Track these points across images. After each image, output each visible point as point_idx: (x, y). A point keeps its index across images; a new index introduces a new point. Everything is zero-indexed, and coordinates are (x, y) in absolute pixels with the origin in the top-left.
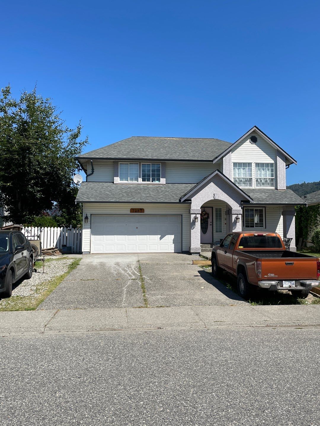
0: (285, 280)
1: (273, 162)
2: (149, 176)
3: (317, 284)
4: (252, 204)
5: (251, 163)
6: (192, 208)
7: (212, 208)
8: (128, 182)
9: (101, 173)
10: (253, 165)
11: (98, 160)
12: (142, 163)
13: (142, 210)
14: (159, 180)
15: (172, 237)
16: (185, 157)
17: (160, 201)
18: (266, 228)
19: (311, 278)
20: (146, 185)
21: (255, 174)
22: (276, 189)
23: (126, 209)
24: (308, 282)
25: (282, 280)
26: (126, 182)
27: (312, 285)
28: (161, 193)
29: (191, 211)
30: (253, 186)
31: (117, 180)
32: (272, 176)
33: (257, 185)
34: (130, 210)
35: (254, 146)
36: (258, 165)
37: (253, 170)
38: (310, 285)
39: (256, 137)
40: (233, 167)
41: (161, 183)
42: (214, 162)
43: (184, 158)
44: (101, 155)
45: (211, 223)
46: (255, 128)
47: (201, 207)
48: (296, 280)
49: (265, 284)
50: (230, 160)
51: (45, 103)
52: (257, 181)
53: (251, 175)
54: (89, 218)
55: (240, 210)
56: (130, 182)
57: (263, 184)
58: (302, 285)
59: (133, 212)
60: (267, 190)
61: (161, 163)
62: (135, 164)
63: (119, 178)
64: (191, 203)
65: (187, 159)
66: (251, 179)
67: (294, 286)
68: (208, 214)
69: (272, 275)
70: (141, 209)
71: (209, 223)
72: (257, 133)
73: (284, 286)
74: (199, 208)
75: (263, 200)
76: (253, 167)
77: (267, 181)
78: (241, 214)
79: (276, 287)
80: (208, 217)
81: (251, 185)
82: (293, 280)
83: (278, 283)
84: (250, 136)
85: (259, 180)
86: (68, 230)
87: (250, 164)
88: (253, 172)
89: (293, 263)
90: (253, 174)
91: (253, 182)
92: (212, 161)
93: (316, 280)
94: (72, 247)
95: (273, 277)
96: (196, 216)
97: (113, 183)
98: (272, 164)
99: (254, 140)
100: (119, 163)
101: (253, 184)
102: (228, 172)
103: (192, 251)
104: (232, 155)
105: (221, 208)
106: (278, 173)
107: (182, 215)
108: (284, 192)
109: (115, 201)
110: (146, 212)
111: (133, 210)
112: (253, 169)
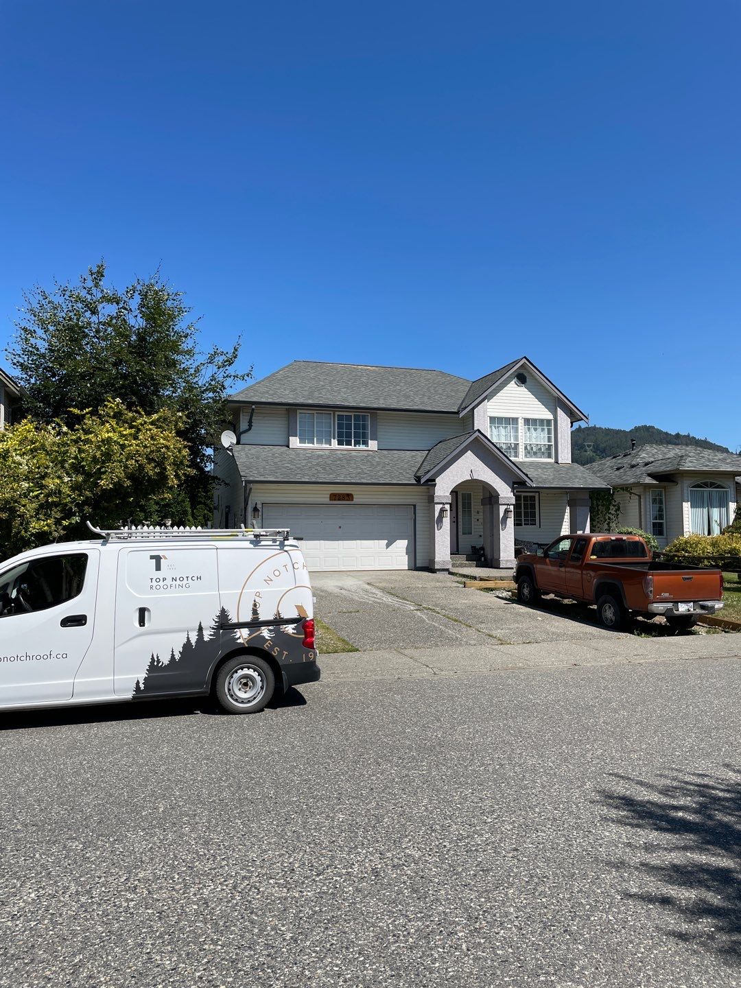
0: (681, 602)
1: (550, 417)
2: (349, 435)
4: (531, 487)
5: (517, 419)
6: (436, 494)
7: (457, 492)
8: (313, 445)
9: (265, 429)
10: (521, 422)
11: (263, 406)
12: (337, 413)
13: (349, 497)
14: (366, 443)
15: (406, 542)
17: (385, 482)
18: (540, 528)
19: (714, 598)
20: (345, 452)
21: (525, 437)
22: (557, 462)
23: (322, 494)
24: (709, 604)
25: (677, 602)
26: (311, 445)
27: (714, 608)
29: (435, 499)
30: (520, 456)
31: (295, 442)
32: (549, 441)
33: (526, 456)
34: (329, 496)
35: (523, 391)
36: (527, 421)
37: (520, 431)
38: (712, 608)
39: (525, 374)
40: (489, 425)
41: (369, 448)
42: (461, 415)
43: (408, 406)
44: (268, 398)
45: (455, 520)
46: (524, 360)
47: (451, 493)
48: (694, 602)
50: (485, 412)
52: (526, 448)
53: (516, 438)
54: (260, 510)
55: (511, 497)
56: (316, 446)
57: (535, 453)
58: (703, 607)
59: (335, 500)
60: (543, 463)
61: (369, 414)
62: (325, 413)
63: (297, 439)
64: (435, 485)
65: (413, 407)
66: (516, 446)
67: (693, 609)
69: (667, 595)
70: (348, 495)
71: (452, 519)
72: (525, 369)
73: (680, 610)
74: (448, 494)
75: (545, 481)
76: (520, 424)
77: (540, 449)
78: (514, 505)
79: (673, 612)
81: (517, 454)
82: (691, 602)
83: (674, 605)
84: (516, 373)
85: (528, 448)
87: (515, 420)
88: (520, 434)
90: (520, 437)
91: (520, 450)
92: (458, 413)
95: (666, 598)
96: (443, 507)
97: (288, 447)
98: (549, 421)
99: (522, 379)
100: (298, 411)
101: (520, 453)
103: (437, 567)
104: (489, 403)
106: (559, 436)
107: (415, 506)
108: (568, 468)
110: (356, 500)
111: (334, 497)
112: (520, 428)
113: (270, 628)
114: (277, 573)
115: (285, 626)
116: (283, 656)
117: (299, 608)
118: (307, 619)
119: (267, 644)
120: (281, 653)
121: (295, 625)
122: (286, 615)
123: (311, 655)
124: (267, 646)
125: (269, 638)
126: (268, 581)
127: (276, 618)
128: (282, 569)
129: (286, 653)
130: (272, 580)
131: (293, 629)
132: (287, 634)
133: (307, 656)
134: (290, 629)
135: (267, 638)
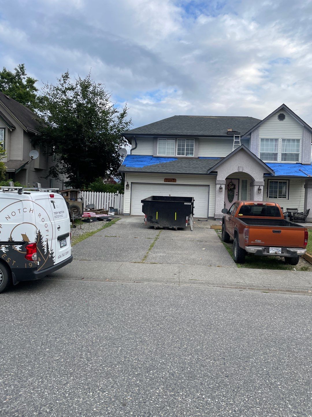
0: (272, 247)
3: (303, 253)
4: (274, 176)
5: (278, 139)
6: (217, 179)
7: (239, 179)
9: (143, 147)
10: (280, 141)
11: (140, 136)
12: (178, 139)
14: (192, 154)
16: (217, 133)
17: (189, 173)
18: (288, 199)
19: (298, 246)
20: (181, 158)
21: (281, 149)
22: (301, 163)
23: (160, 179)
25: (269, 247)
26: (164, 155)
27: (298, 252)
28: (192, 166)
29: (217, 182)
30: (278, 160)
31: (156, 153)
32: (298, 151)
33: (282, 160)
35: (282, 123)
36: (284, 140)
37: (279, 146)
38: (295, 253)
39: (284, 115)
40: (260, 143)
42: (242, 138)
43: (215, 134)
44: (143, 132)
45: (237, 194)
46: (283, 106)
47: (226, 179)
49: (251, 250)
50: (258, 136)
51: (98, 87)
52: (283, 155)
54: (130, 185)
55: (262, 182)
58: (288, 252)
59: (167, 182)
61: (194, 139)
64: (217, 175)
65: (218, 134)
66: (276, 155)
67: (281, 253)
68: (235, 186)
69: (259, 241)
70: (173, 179)
71: (236, 193)
72: (285, 111)
73: (270, 252)
74: (224, 179)
78: (263, 186)
79: (262, 253)
80: (234, 188)
81: (276, 159)
83: (265, 249)
84: (278, 114)
86: (116, 195)
87: (276, 140)
89: (281, 231)
90: (279, 149)
91: (279, 156)
93: (303, 248)
94: (118, 209)
95: (259, 243)
96: (221, 186)
97: (153, 156)
98: (298, 140)
99: (281, 117)
100: (158, 138)
101: (278, 158)
102: (256, 147)
103: (216, 217)
105: (247, 180)
106: (304, 148)
107: (210, 185)
109: (151, 171)
110: (178, 182)
112: (279, 144)
113: (6, 246)
114: (14, 214)
115: (15, 246)
116: (13, 263)
117: (24, 236)
118: (29, 243)
119: (4, 255)
120: (11, 262)
121: (21, 246)
122: (15, 239)
123: (30, 264)
124: (3, 256)
125: (5, 252)
126: (8, 218)
127: (9, 241)
128: (17, 212)
129: (14, 262)
130: (10, 218)
131: (20, 248)
132: (16, 251)
133: (27, 265)
134: (18, 248)
135: (4, 252)
